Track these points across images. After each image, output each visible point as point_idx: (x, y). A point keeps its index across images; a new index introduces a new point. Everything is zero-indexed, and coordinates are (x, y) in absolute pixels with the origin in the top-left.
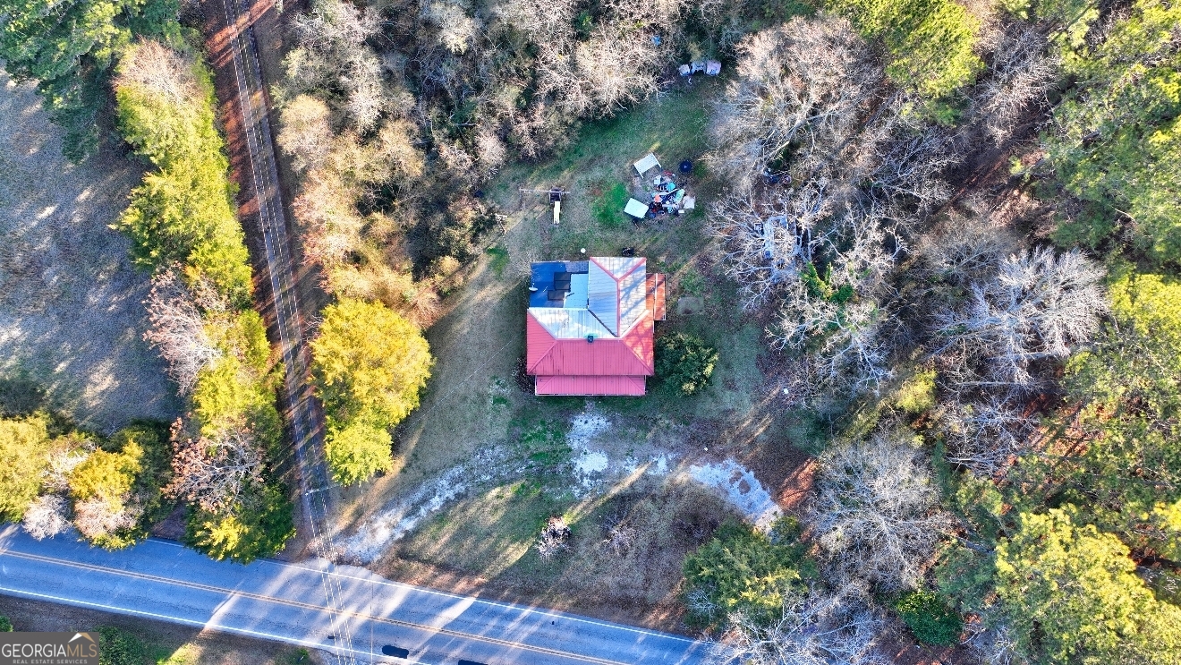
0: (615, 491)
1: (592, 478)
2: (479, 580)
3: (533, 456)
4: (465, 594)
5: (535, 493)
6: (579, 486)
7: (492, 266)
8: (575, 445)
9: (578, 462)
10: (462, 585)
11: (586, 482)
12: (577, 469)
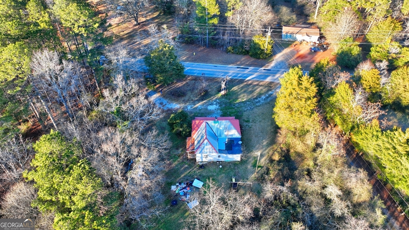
0: (205, 101)
1: (213, 104)
3: (233, 108)
4: (249, 80)
5: (231, 100)
6: (217, 102)
8: (219, 111)
11: (215, 103)
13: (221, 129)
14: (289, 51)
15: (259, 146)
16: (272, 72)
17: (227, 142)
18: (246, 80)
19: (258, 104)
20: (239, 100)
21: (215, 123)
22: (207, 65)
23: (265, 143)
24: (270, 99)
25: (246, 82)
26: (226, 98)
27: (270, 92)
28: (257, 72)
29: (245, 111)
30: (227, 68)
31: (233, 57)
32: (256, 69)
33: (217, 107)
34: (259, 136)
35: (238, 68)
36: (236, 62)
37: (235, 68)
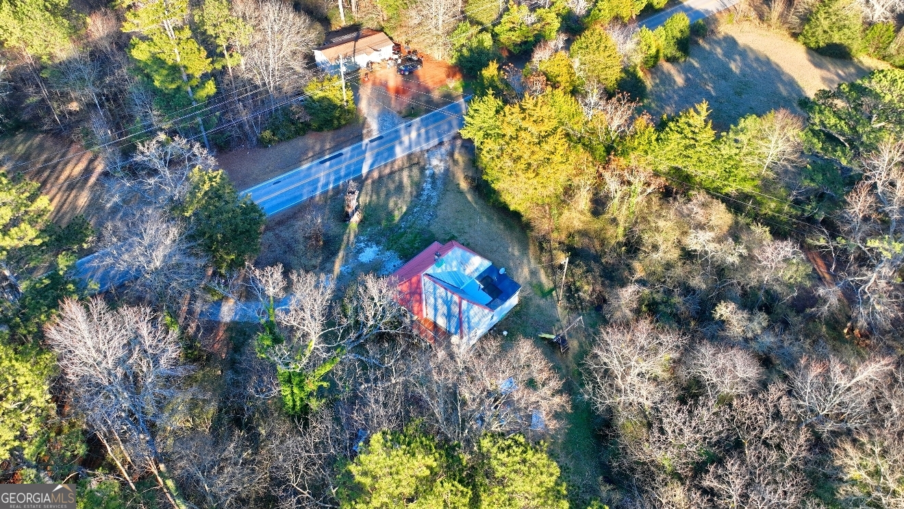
0: (341, 254)
1: (362, 248)
2: (370, 181)
3: (405, 232)
4: (370, 172)
5: (384, 223)
6: (364, 241)
7: (540, 285)
8: (388, 253)
9: (377, 249)
10: (376, 175)
11: (362, 245)
12: (374, 246)
13: (455, 269)
14: (369, 91)
15: (514, 263)
16: (388, 138)
17: (482, 287)
18: (364, 175)
19: (433, 202)
20: (397, 216)
21: (439, 266)
22: (258, 189)
23: (517, 253)
24: (439, 182)
25: (367, 178)
26: (371, 225)
27: (427, 172)
28: (364, 152)
29: (428, 226)
30: (302, 175)
31: (287, 149)
32: (357, 148)
33: (375, 248)
34: (495, 248)
35: (322, 162)
36: (305, 153)
37: (317, 164)
